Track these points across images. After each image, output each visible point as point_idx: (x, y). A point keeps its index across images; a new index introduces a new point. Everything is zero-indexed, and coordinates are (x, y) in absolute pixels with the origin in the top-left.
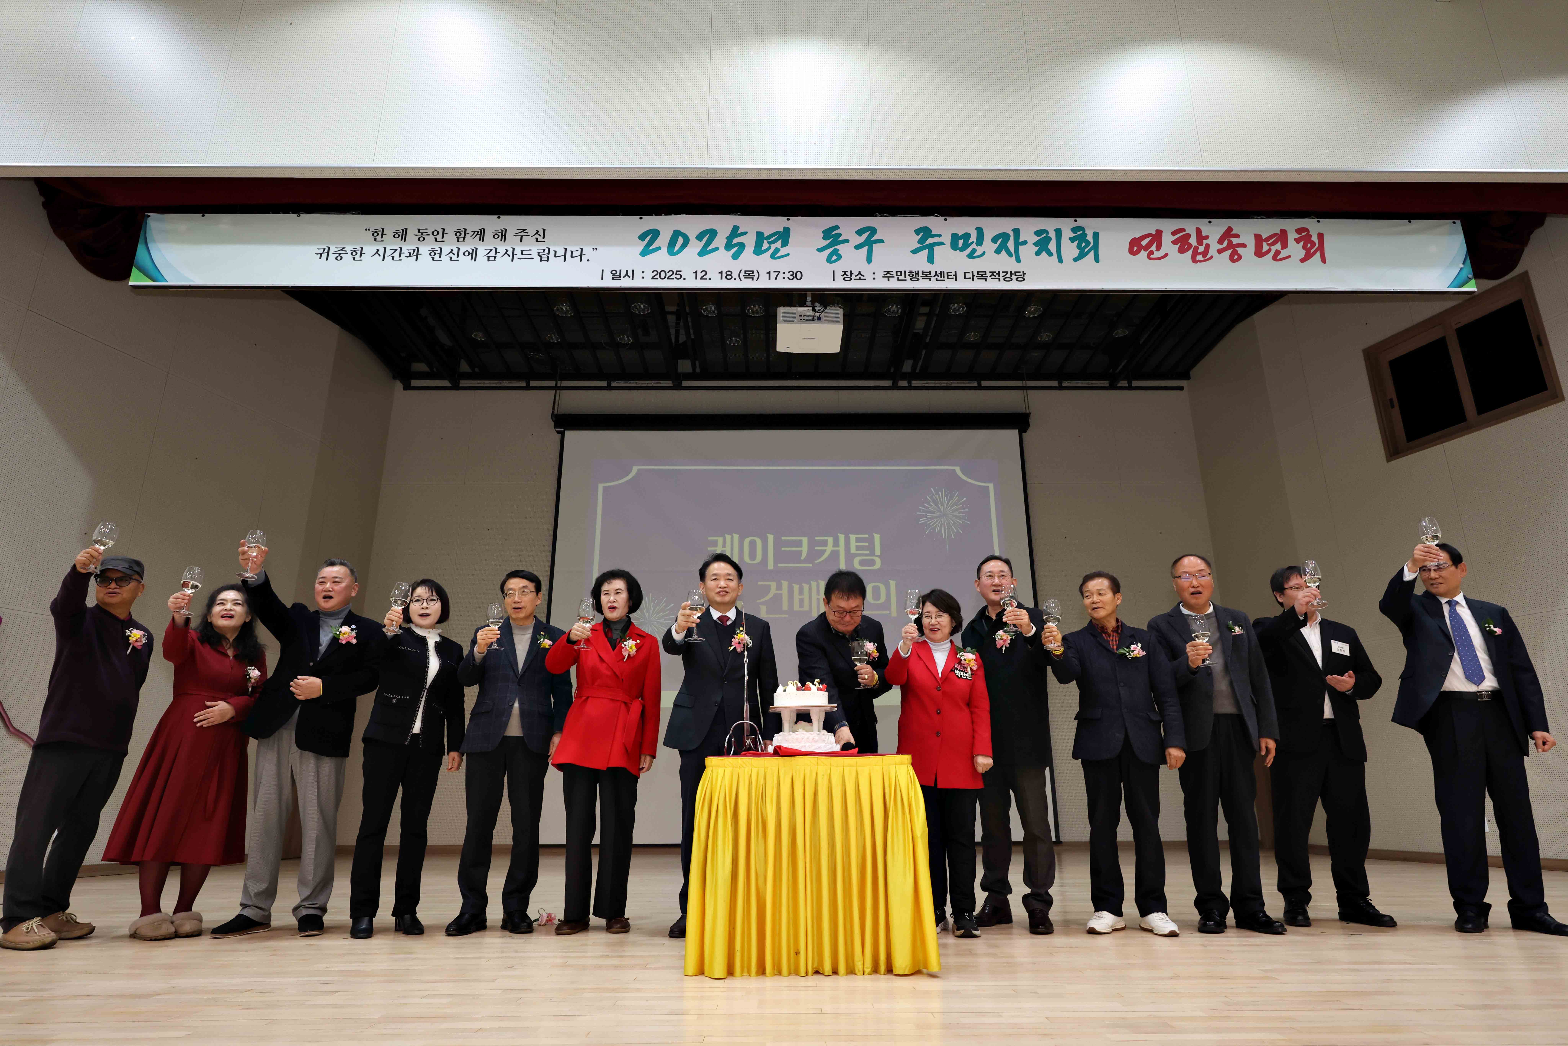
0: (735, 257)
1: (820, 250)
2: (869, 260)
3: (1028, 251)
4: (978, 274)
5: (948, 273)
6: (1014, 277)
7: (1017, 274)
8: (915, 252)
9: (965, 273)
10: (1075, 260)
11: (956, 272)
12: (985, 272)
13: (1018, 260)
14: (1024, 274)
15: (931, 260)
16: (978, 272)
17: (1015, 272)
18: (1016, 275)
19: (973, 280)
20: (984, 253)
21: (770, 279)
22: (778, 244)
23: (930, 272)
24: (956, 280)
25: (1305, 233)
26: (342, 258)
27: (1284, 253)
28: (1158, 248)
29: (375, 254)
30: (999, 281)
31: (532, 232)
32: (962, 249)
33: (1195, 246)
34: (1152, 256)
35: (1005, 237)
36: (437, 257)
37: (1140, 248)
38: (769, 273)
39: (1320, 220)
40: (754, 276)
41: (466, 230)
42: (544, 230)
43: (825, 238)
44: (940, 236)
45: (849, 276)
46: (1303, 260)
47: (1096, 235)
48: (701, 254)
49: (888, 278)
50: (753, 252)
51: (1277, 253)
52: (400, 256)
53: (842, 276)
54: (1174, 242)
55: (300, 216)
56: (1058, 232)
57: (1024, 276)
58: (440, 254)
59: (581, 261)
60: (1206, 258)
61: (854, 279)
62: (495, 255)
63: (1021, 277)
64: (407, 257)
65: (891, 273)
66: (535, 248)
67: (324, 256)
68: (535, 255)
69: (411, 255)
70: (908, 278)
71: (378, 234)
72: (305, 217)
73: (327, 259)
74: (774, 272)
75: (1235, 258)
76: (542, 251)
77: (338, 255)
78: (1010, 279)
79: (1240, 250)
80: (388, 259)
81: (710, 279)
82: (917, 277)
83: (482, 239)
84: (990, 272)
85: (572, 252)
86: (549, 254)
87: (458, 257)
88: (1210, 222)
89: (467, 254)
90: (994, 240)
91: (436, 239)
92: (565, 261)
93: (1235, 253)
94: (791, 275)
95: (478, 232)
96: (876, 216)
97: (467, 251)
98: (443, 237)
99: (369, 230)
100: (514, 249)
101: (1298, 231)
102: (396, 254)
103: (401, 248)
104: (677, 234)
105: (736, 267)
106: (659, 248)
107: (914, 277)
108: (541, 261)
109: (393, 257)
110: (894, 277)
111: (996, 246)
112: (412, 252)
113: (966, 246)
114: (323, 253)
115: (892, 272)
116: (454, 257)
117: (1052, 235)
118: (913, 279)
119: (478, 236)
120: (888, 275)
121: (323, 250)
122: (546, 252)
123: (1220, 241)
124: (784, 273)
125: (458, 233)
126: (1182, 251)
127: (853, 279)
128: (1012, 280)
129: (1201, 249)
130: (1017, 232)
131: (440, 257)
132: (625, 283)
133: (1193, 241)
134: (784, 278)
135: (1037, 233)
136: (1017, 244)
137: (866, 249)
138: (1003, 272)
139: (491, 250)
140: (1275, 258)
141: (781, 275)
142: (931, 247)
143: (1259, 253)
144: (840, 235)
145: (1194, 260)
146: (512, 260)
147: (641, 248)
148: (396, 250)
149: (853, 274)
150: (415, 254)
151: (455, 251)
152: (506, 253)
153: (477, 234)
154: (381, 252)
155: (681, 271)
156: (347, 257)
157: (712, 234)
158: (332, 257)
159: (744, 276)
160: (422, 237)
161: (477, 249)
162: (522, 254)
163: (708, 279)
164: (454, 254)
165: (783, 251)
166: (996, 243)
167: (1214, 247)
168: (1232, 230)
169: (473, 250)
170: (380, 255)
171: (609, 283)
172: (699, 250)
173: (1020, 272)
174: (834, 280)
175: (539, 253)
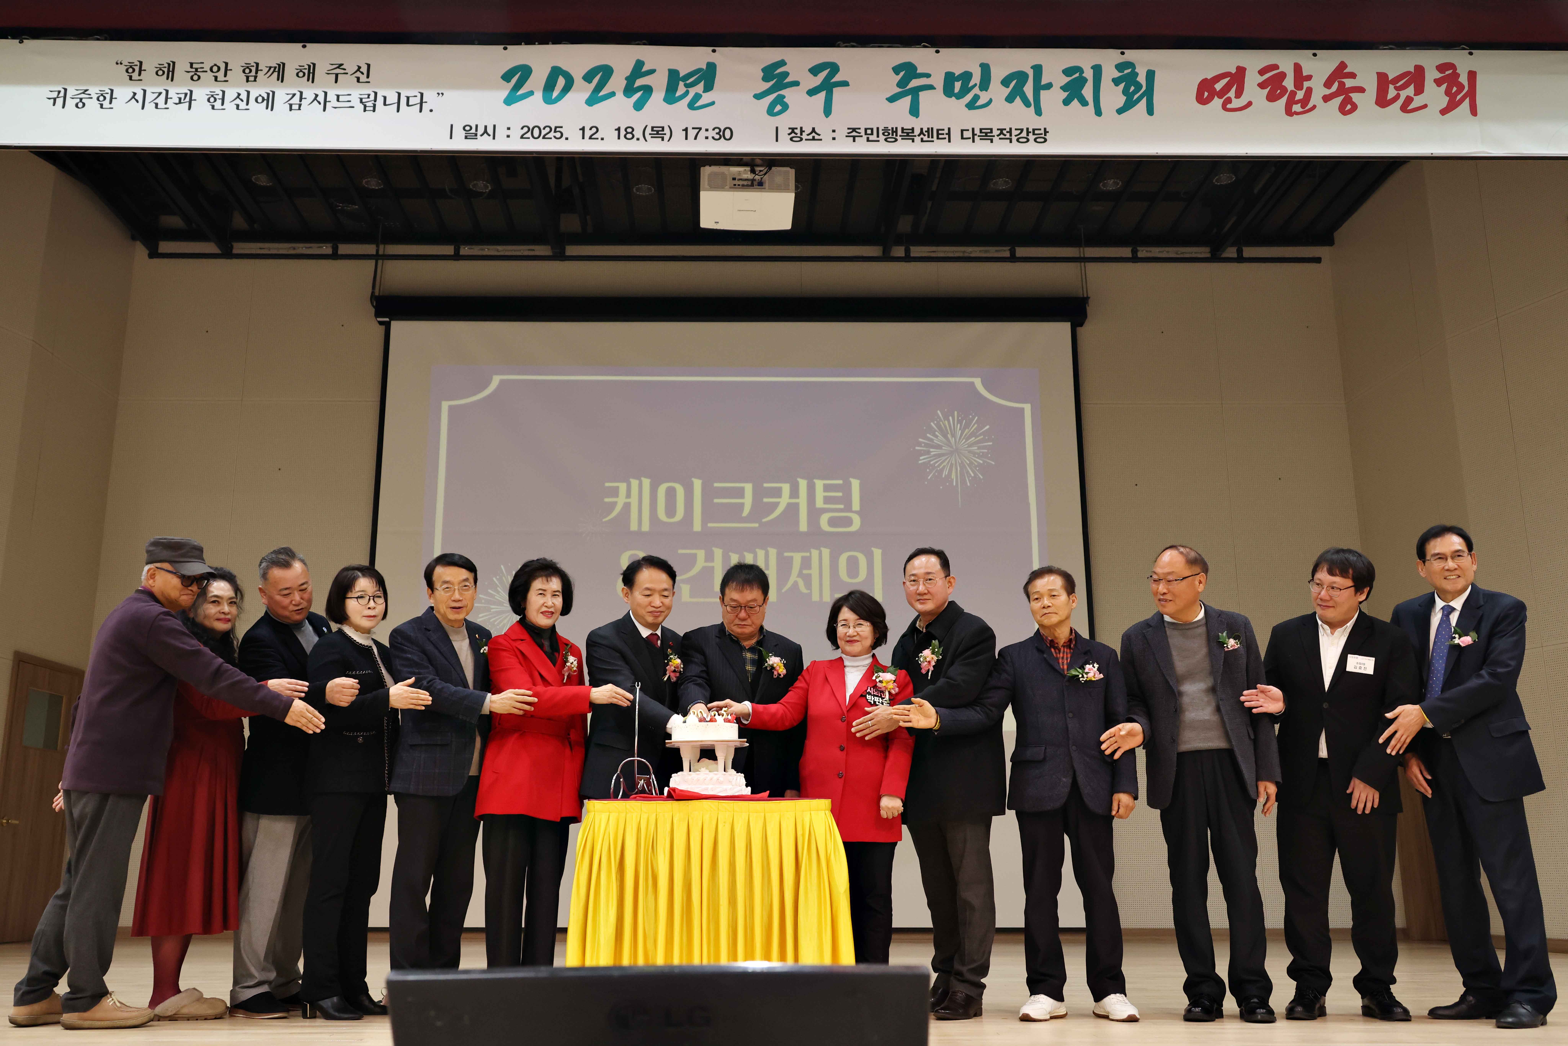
0: (639, 106)
1: (758, 97)
2: (828, 111)
3: (1052, 99)
4: (981, 132)
5: (938, 130)
6: (1031, 137)
7: (1036, 132)
8: (892, 99)
9: (962, 131)
10: (1120, 111)
11: (949, 129)
12: (991, 130)
13: (1039, 112)
14: (1046, 132)
15: (914, 111)
16: (981, 130)
17: (1034, 130)
18: (1034, 134)
19: (973, 141)
20: (990, 101)
21: (686, 138)
22: (700, 88)
23: (913, 129)
24: (949, 141)
25: (1450, 71)
26: (84, 105)
27: (1418, 101)
28: (1238, 95)
29: (131, 99)
30: (1011, 142)
31: (351, 68)
32: (959, 96)
33: (1292, 91)
34: (1229, 106)
35: (1021, 77)
36: (218, 104)
37: (1213, 94)
38: (686, 130)
39: (1473, 51)
40: (665, 134)
41: (257, 64)
42: (369, 66)
43: (765, 79)
44: (928, 76)
45: (799, 135)
46: (1444, 112)
47: (1151, 75)
48: (591, 102)
49: (854, 137)
50: (664, 100)
51: (1409, 100)
52: (166, 103)
53: (789, 134)
54: (1262, 86)
55: (23, 42)
56: (1097, 70)
57: (1045, 135)
58: (223, 99)
59: (421, 111)
60: (1307, 108)
61: (806, 140)
62: (301, 101)
63: (1042, 136)
64: (176, 104)
65: (857, 130)
66: (356, 93)
67: (60, 101)
68: (355, 102)
69: (182, 101)
70: (882, 138)
71: (134, 71)
72: (30, 44)
73: (63, 107)
74: (693, 128)
75: (1347, 108)
76: (367, 96)
77: (78, 100)
78: (1025, 140)
79: (1355, 97)
80: (150, 106)
81: (602, 139)
82: (894, 136)
83: (281, 78)
84: (998, 129)
85: (408, 98)
86: (375, 100)
87: (247, 104)
88: (1315, 55)
89: (260, 100)
90: (1005, 82)
91: (216, 78)
92: (398, 111)
93: (1348, 100)
94: (717, 134)
95: (275, 68)
96: (839, 46)
97: (260, 95)
98: (225, 75)
99: (121, 64)
100: (326, 93)
101: (1441, 68)
102: (161, 100)
103: (167, 91)
104: (556, 72)
105: (639, 121)
106: (531, 93)
107: (890, 136)
108: (365, 110)
109: (157, 105)
110: (862, 136)
111: (1008, 91)
112: (183, 96)
113: (965, 90)
114: (58, 97)
115: (860, 129)
116: (243, 105)
117: (1089, 74)
118: (888, 140)
119: (276, 74)
120: (853, 133)
121: (57, 93)
122: (372, 97)
123: (1328, 84)
124: (707, 130)
125: (247, 69)
126: (1271, 98)
127: (804, 139)
128: (1028, 140)
129: (1300, 95)
130: (1038, 70)
131: (223, 104)
132: (483, 144)
133: (1289, 83)
134: (707, 138)
135: (1067, 72)
136: (1039, 87)
137: (822, 95)
138: (1016, 129)
139: (294, 95)
140: (1404, 109)
141: (703, 134)
142: (915, 93)
143: (1382, 101)
144: (786, 74)
145: (1289, 112)
146: (324, 110)
147: (505, 93)
148: (160, 94)
149: (804, 131)
150: (188, 99)
151: (244, 96)
152: (315, 99)
153: (274, 71)
154: (139, 97)
155: (562, 127)
156: (92, 104)
157: (605, 72)
158: (71, 103)
159: (650, 134)
160: (196, 74)
161: (274, 93)
162: (338, 100)
163: (600, 139)
164: (242, 101)
165: (706, 98)
166: (1008, 87)
167: (1319, 91)
168: (1346, 66)
169: (268, 94)
170: (137, 101)
171: (460, 144)
172: (586, 95)
173: (1040, 129)
174: (777, 141)
175: (361, 99)
